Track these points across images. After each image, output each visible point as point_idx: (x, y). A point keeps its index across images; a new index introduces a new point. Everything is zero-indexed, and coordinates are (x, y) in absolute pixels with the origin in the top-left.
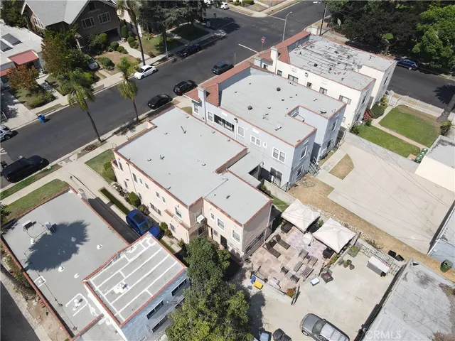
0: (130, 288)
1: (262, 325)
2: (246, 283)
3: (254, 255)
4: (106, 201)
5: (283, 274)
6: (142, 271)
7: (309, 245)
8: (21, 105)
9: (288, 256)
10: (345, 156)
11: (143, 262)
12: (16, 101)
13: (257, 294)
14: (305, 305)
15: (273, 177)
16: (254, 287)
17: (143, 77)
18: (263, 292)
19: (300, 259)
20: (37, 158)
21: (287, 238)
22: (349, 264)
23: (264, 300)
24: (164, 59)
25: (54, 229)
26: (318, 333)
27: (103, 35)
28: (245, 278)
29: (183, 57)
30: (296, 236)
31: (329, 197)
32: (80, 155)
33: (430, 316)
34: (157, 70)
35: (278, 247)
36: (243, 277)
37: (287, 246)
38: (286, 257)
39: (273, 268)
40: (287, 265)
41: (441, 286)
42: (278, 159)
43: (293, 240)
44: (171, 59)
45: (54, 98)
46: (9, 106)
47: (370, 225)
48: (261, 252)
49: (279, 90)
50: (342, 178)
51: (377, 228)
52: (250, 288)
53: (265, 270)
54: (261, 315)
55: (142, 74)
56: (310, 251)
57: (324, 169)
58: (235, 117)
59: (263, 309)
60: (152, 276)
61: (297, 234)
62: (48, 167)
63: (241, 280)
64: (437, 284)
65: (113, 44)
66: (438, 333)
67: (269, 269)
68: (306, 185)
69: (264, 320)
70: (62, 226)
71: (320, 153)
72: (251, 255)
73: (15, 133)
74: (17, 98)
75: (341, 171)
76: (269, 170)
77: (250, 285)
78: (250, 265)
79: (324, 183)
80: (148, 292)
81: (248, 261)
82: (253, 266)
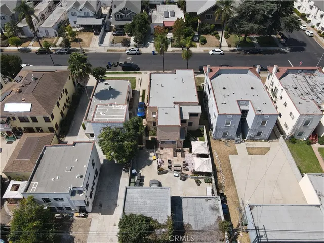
0: (104, 115)
1: (140, 169)
2: (152, 154)
3: (166, 149)
4: (141, 94)
6: (113, 114)
7: (193, 164)
8: (153, 43)
9: (179, 160)
10: (268, 148)
12: (153, 41)
13: (151, 160)
14: (162, 178)
17: (212, 54)
18: (153, 162)
19: (181, 165)
20: (137, 66)
21: (187, 154)
22: (199, 183)
23: (151, 164)
24: (234, 50)
25: (111, 89)
27: (213, 25)
29: (246, 53)
31: (230, 156)
33: (196, 218)
34: (224, 54)
35: (179, 154)
36: (153, 152)
37: (183, 157)
38: (177, 160)
39: (167, 158)
40: (174, 162)
41: (219, 217)
43: (189, 157)
44: (238, 52)
46: (149, 42)
48: (170, 150)
49: (252, 88)
50: (249, 154)
52: (151, 157)
53: (164, 156)
55: (212, 52)
56: (190, 165)
57: (246, 144)
58: (211, 88)
59: (147, 166)
62: (137, 72)
63: (152, 152)
64: (218, 215)
65: (215, 32)
66: (190, 225)
68: (225, 143)
70: (114, 89)
71: (249, 134)
73: (140, 53)
75: (254, 151)
77: (152, 156)
78: (161, 150)
79: (236, 149)
80: (107, 120)
81: (162, 149)
82: (162, 152)
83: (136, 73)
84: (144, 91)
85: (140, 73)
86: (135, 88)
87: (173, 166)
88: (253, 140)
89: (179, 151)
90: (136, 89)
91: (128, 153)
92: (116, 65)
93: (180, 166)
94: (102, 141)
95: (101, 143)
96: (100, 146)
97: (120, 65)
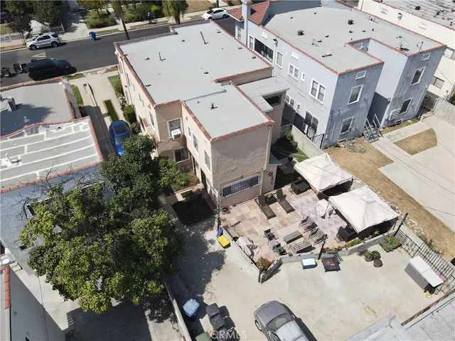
0: (21, 164)
1: (202, 292)
2: (210, 235)
3: (239, 206)
4: (104, 110)
5: (267, 239)
6: (51, 152)
7: (323, 217)
8: (84, 24)
9: (286, 221)
10: (428, 131)
11: (59, 144)
12: (83, 21)
13: (217, 253)
14: (279, 289)
15: (307, 126)
16: (217, 243)
18: (226, 253)
19: (301, 230)
21: (294, 200)
22: (375, 258)
23: (223, 263)
26: (274, 330)
28: (212, 229)
30: (308, 202)
31: (380, 169)
32: (108, 71)
35: (277, 207)
36: (211, 227)
37: (290, 210)
38: (281, 222)
39: (256, 230)
40: (278, 231)
42: (316, 98)
43: (302, 204)
45: (116, 24)
46: (73, 24)
47: (433, 218)
48: (249, 206)
49: (351, 23)
50: (412, 153)
51: (444, 226)
52: (212, 242)
53: (243, 228)
54: (208, 280)
55: (210, 15)
56: (320, 224)
57: (389, 137)
58: (275, 38)
59: (215, 274)
60: (57, 160)
61: (311, 200)
62: (73, 75)
63: (205, 230)
67: (249, 228)
69: (208, 287)
71: (388, 114)
72: (234, 206)
74: (84, 19)
75: (413, 145)
76: (304, 116)
77: (213, 239)
78: (226, 216)
79: (380, 154)
80: (38, 174)
81: (226, 210)
82: (231, 218)
83: (72, 78)
84: (108, 104)
85: (82, 76)
86: (81, 102)
87: (283, 244)
88: (394, 126)
89: (272, 200)
90: (85, 104)
91: (157, 257)
92: (13, 71)
93: (301, 236)
94: (41, 251)
95: (38, 262)
96: (40, 273)
97: (24, 71)
